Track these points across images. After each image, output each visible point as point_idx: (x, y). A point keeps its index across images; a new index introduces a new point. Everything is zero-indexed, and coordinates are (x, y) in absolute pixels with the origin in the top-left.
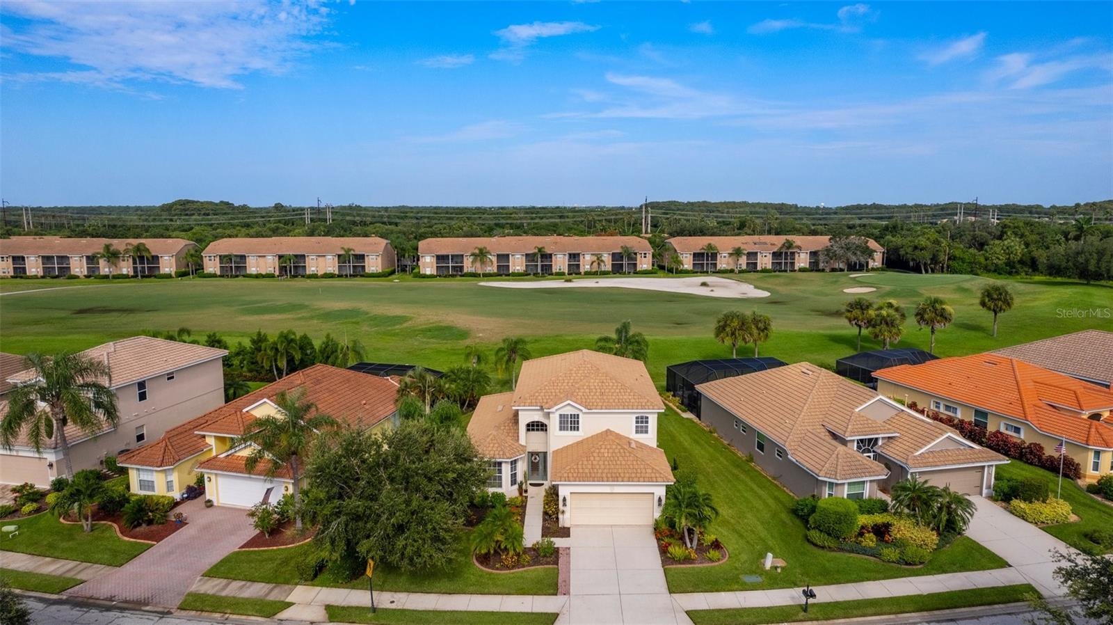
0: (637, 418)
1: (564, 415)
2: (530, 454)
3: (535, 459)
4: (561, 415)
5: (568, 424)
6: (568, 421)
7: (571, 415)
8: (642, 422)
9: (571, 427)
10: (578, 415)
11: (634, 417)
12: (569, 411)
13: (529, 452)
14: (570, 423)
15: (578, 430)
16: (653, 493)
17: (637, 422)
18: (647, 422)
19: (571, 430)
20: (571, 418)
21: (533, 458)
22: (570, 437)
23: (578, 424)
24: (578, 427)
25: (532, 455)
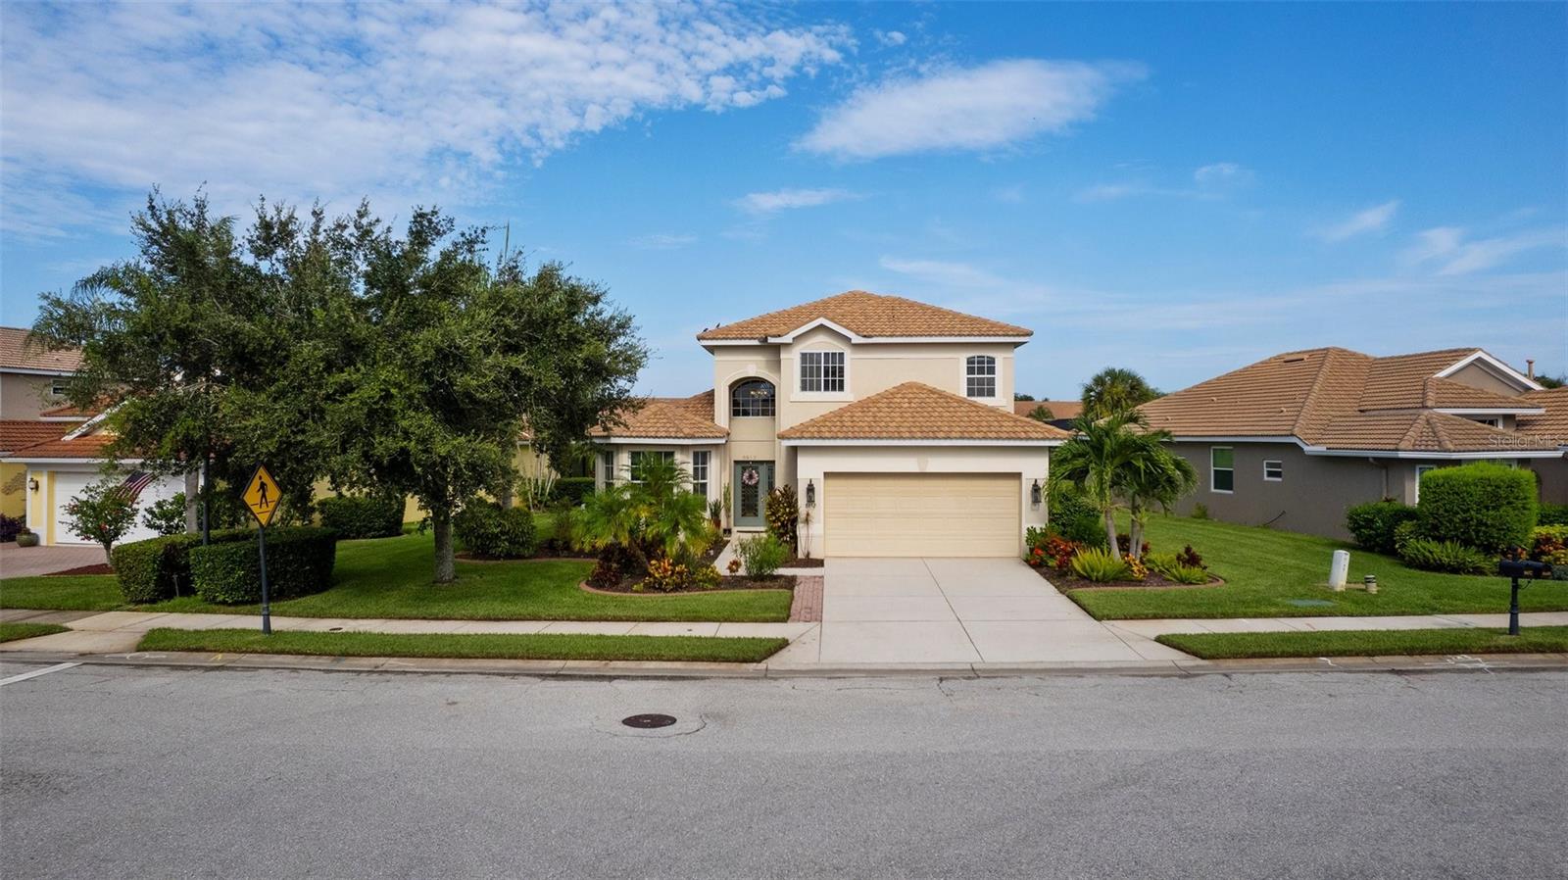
0: (970, 361)
1: (812, 354)
2: (739, 467)
3: (751, 477)
4: (804, 356)
5: (819, 375)
6: (819, 368)
7: (826, 354)
8: (981, 371)
9: (826, 382)
10: (842, 354)
11: (962, 358)
12: (821, 345)
13: (736, 462)
14: (826, 374)
15: (841, 388)
16: (1017, 476)
17: (970, 371)
18: (992, 370)
19: (826, 388)
20: (827, 362)
21: (746, 475)
22: (825, 401)
23: (842, 374)
24: (841, 382)
25: (744, 469)
